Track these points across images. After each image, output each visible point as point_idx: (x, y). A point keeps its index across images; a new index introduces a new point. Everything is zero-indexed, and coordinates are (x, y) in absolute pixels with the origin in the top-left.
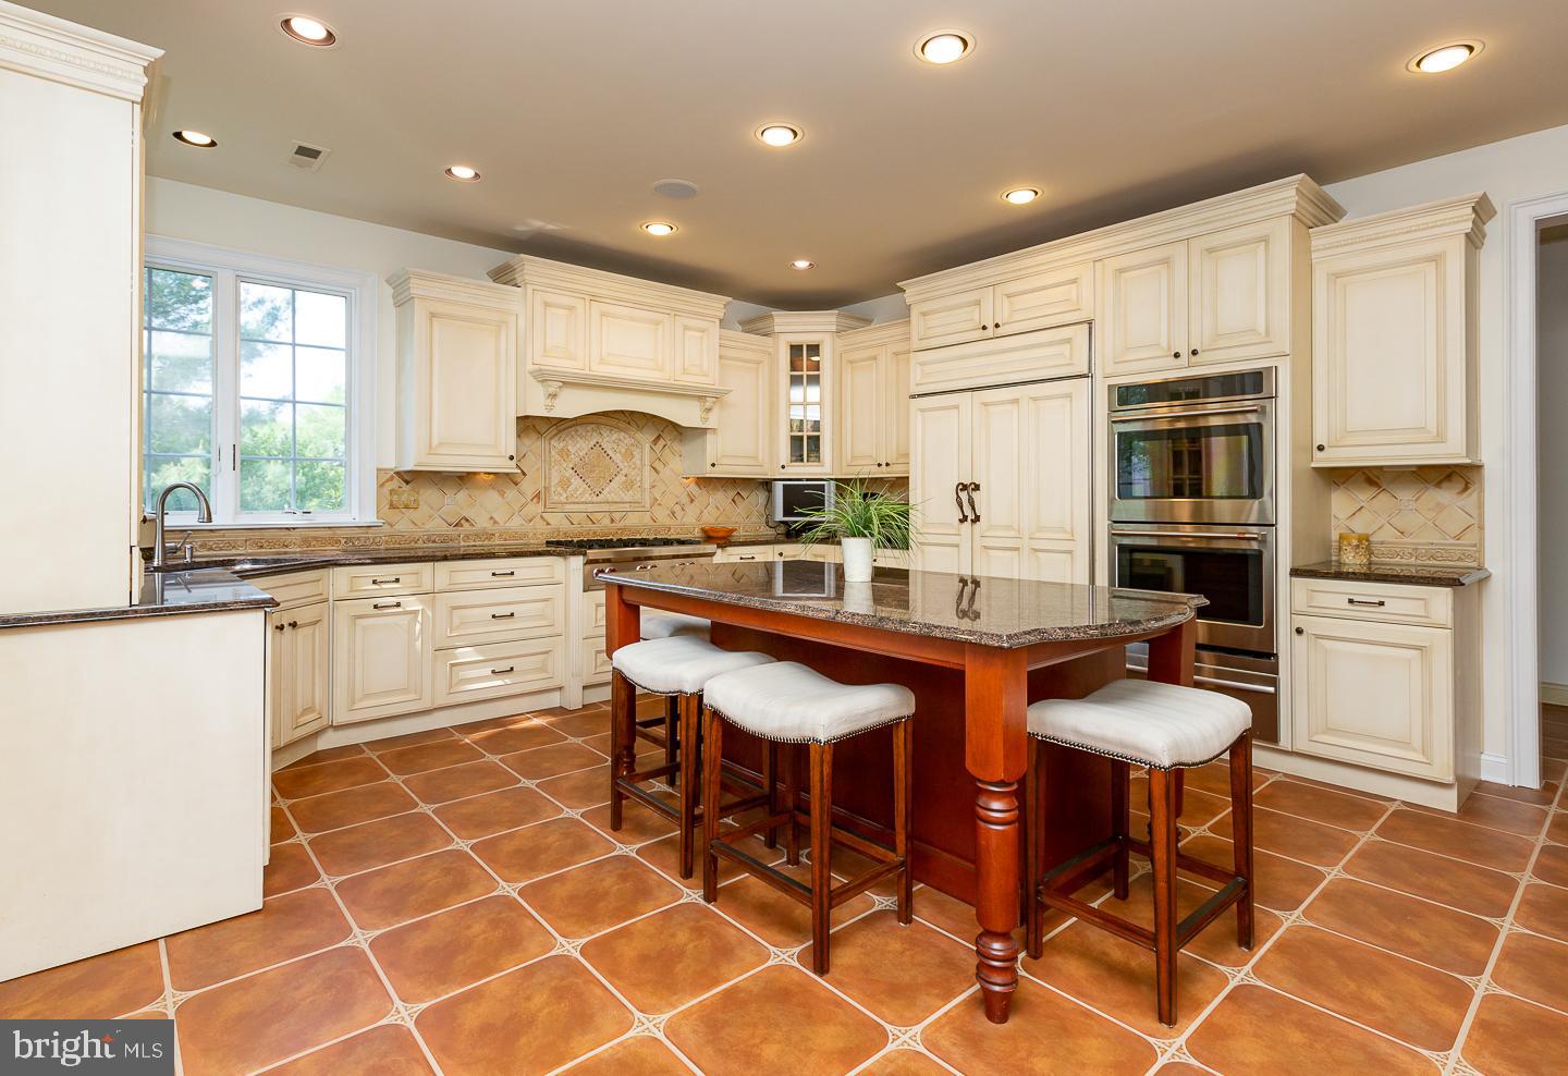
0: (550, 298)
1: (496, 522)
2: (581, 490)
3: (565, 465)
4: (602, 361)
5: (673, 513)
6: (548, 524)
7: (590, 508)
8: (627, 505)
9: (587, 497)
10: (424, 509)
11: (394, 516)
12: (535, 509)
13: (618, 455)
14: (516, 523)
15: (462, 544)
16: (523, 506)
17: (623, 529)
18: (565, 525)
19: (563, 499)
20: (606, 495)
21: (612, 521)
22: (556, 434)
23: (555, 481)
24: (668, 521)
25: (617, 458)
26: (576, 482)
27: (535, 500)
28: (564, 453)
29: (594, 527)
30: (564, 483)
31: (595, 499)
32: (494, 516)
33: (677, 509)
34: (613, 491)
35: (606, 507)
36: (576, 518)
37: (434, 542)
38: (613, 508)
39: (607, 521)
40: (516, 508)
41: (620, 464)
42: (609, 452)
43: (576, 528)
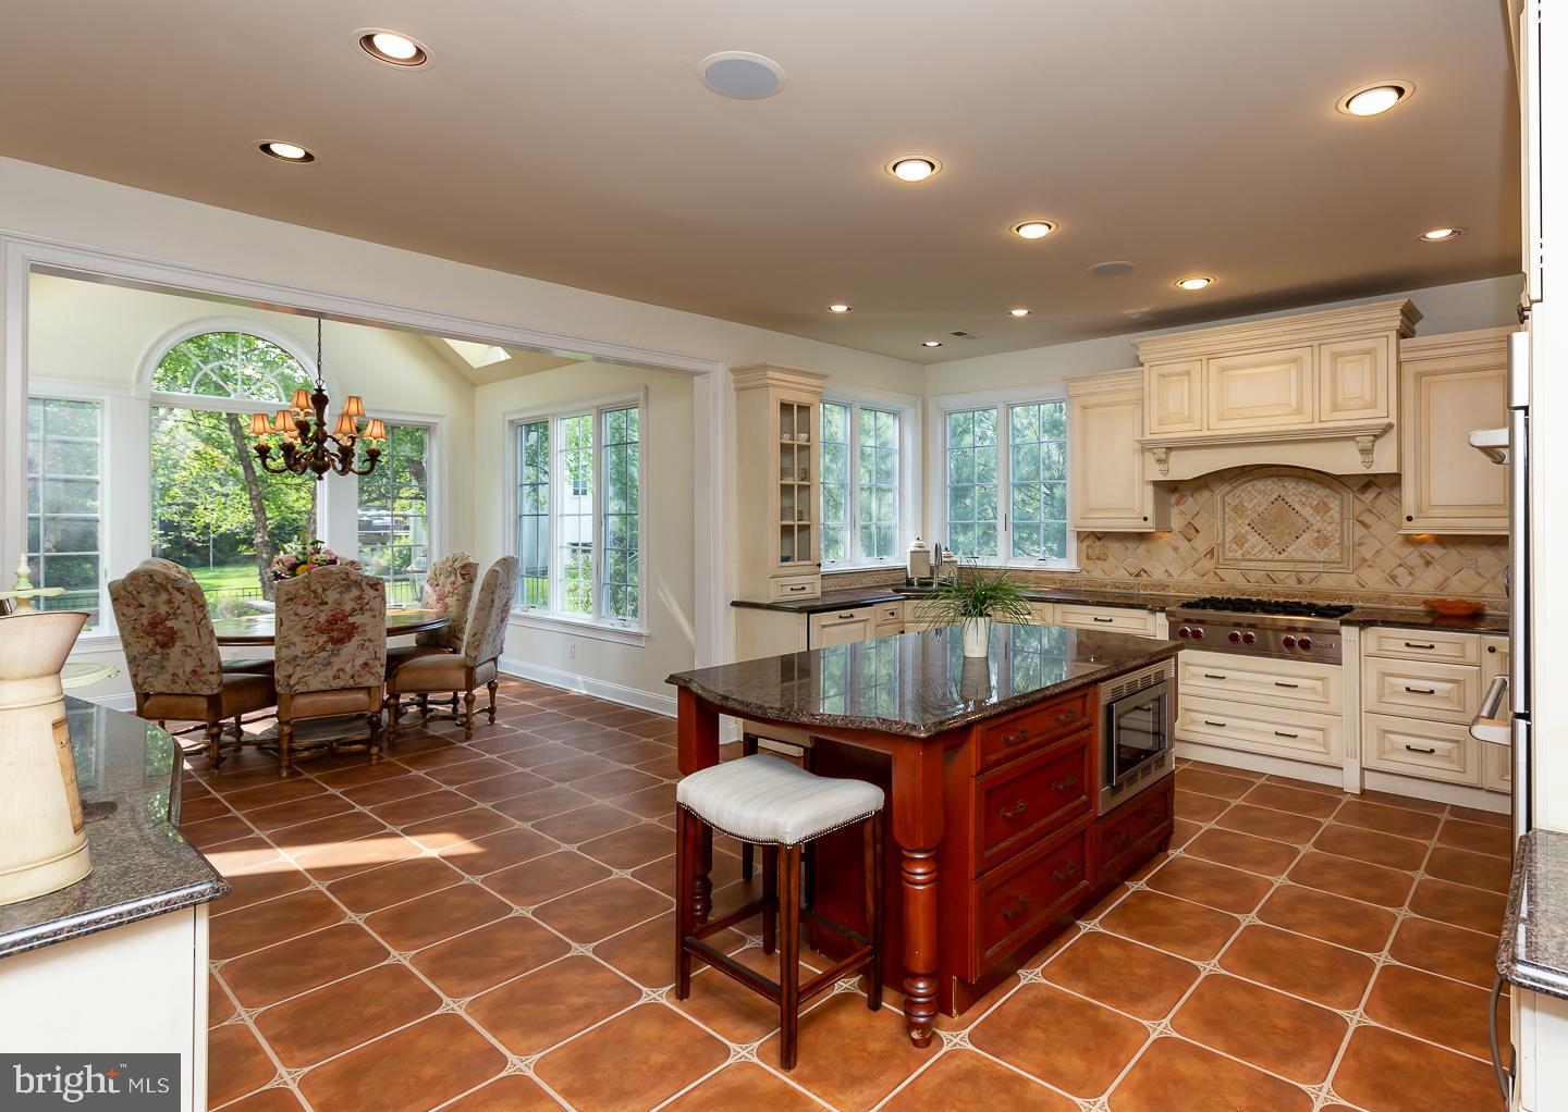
0: (1164, 370)
1: (1170, 575)
2: (1260, 546)
3: (1240, 522)
4: (1222, 417)
5: (1394, 578)
6: (1223, 580)
7: (1271, 566)
8: (1321, 565)
9: (1267, 554)
10: (1111, 560)
11: (1090, 565)
12: (1207, 564)
13: (1308, 508)
14: (1189, 577)
15: (1141, 592)
16: (1196, 562)
17: (1312, 594)
18: (1241, 583)
19: (1238, 555)
20: (1291, 552)
21: (1300, 582)
22: (1230, 492)
23: (1230, 536)
24: (1384, 587)
25: (1307, 512)
26: (1253, 539)
27: (1209, 556)
28: (1239, 510)
29: (1276, 588)
30: (1240, 540)
31: (1277, 557)
32: (1170, 570)
33: (1400, 572)
34: (1300, 549)
35: (1289, 567)
36: (1253, 576)
37: (1119, 588)
38: (1300, 567)
39: (1292, 582)
40: (1190, 562)
41: (1310, 519)
42: (1297, 507)
43: (1252, 587)
